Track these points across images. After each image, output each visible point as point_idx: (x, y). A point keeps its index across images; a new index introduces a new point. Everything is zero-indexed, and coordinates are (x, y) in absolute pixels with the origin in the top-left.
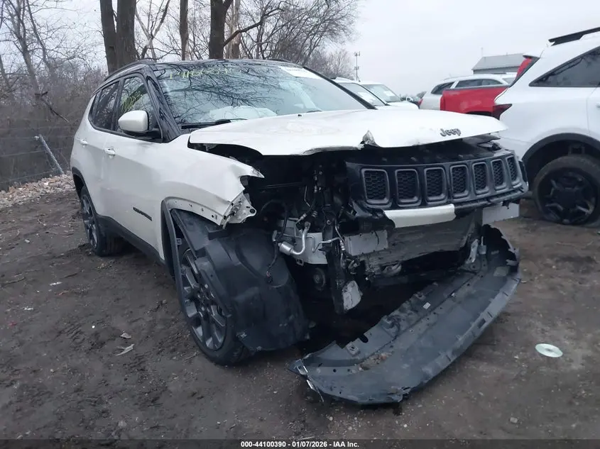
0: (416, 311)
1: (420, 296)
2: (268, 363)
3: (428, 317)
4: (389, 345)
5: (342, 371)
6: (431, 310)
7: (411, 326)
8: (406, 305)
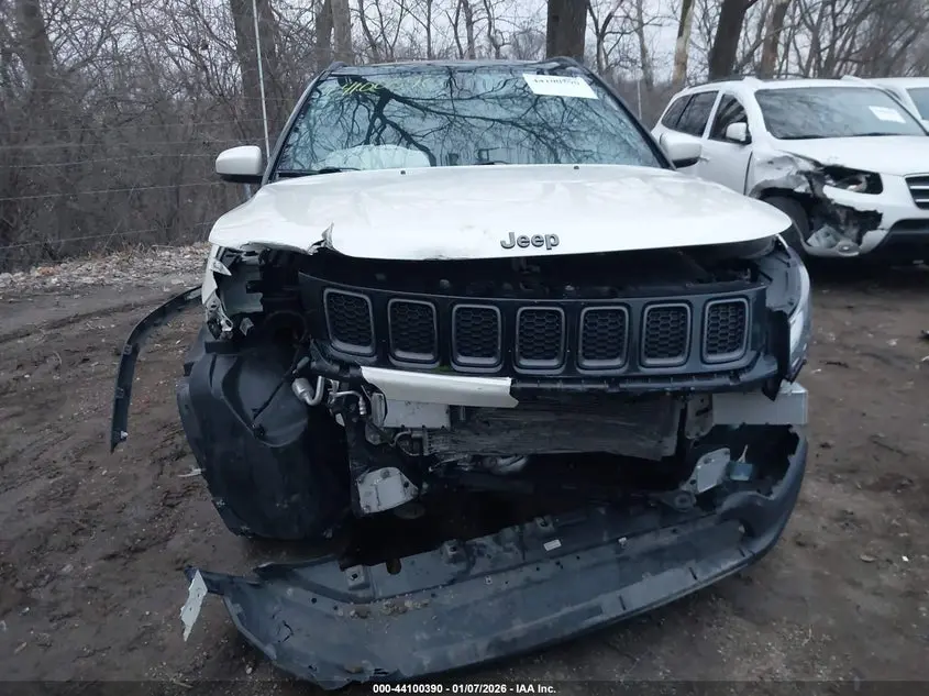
0: (524, 549)
1: (546, 524)
2: (284, 553)
3: (540, 565)
4: (430, 592)
5: (325, 604)
6: (555, 554)
7: (494, 572)
8: (508, 533)
